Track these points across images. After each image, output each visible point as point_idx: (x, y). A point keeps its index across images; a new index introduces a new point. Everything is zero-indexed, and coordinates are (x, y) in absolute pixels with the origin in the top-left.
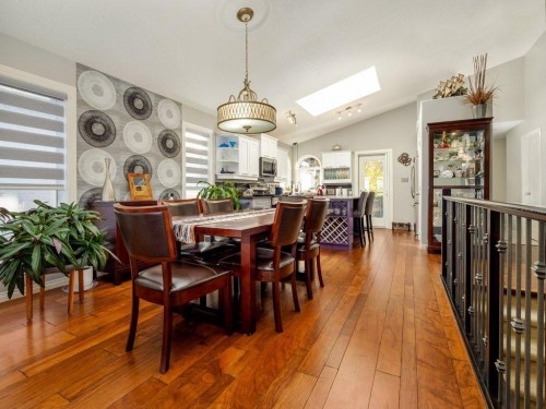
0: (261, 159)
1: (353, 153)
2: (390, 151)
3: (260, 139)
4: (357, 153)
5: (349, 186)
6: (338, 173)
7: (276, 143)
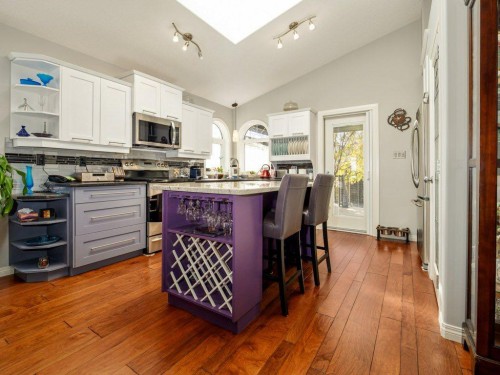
0: (134, 115)
1: (314, 114)
2: (374, 107)
3: (132, 82)
4: (321, 114)
5: (308, 165)
6: (291, 145)
7: (180, 94)
